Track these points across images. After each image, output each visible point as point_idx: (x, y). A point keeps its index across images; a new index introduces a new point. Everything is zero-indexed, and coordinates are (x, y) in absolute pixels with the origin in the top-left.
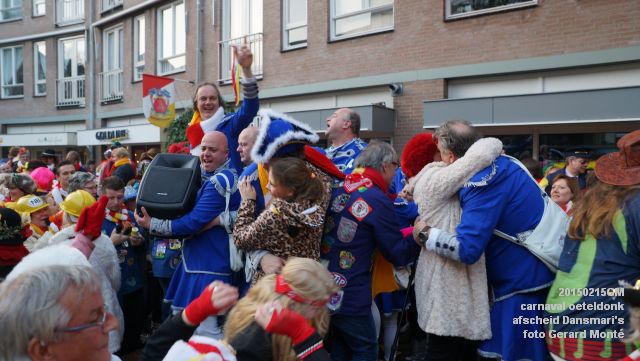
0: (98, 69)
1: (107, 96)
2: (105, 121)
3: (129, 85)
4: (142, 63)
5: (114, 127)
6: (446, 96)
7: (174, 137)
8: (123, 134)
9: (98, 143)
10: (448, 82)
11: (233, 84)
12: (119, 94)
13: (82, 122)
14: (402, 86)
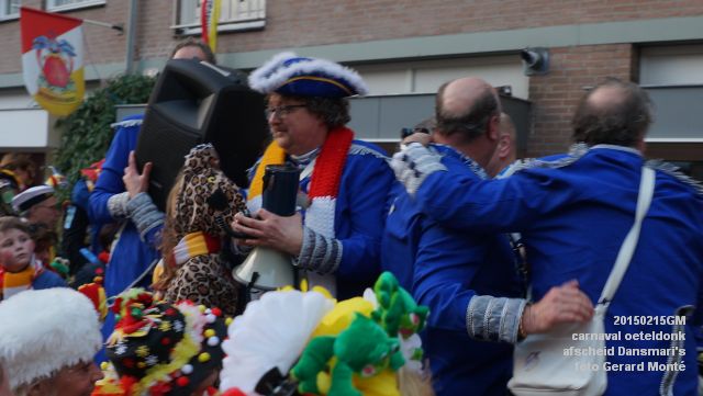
10: (640, 51)
14: (546, 55)
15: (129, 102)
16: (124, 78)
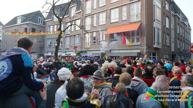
0: (65, 44)
1: (66, 48)
2: (66, 52)
3: (70, 46)
4: (72, 43)
5: (68, 53)
6: (110, 52)
8: (70, 54)
9: (65, 55)
11: (86, 48)
12: (68, 48)
13: (62, 52)
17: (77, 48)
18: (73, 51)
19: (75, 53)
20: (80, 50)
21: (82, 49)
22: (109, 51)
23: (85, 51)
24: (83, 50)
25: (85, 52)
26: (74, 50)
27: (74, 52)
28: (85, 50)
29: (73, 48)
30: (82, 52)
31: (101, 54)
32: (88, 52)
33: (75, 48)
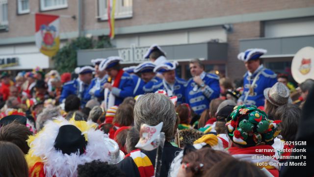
3: (13, 16)
6: (262, 34)
7: (61, 64)
10: (264, 24)
11: (108, 21)
12: (4, 23)
14: (232, 26)
15: (82, 49)
16: (78, 38)
17: (55, 24)
18: (33, 44)
19: (43, 50)
20: (73, 34)
21: (82, 28)
22: (258, 28)
23: (101, 38)
24: (93, 32)
25: (104, 42)
26: (38, 37)
27: (36, 49)
28: (106, 31)
29: (32, 21)
30: (86, 44)
31: (205, 48)
32: (120, 44)
33: (44, 20)
